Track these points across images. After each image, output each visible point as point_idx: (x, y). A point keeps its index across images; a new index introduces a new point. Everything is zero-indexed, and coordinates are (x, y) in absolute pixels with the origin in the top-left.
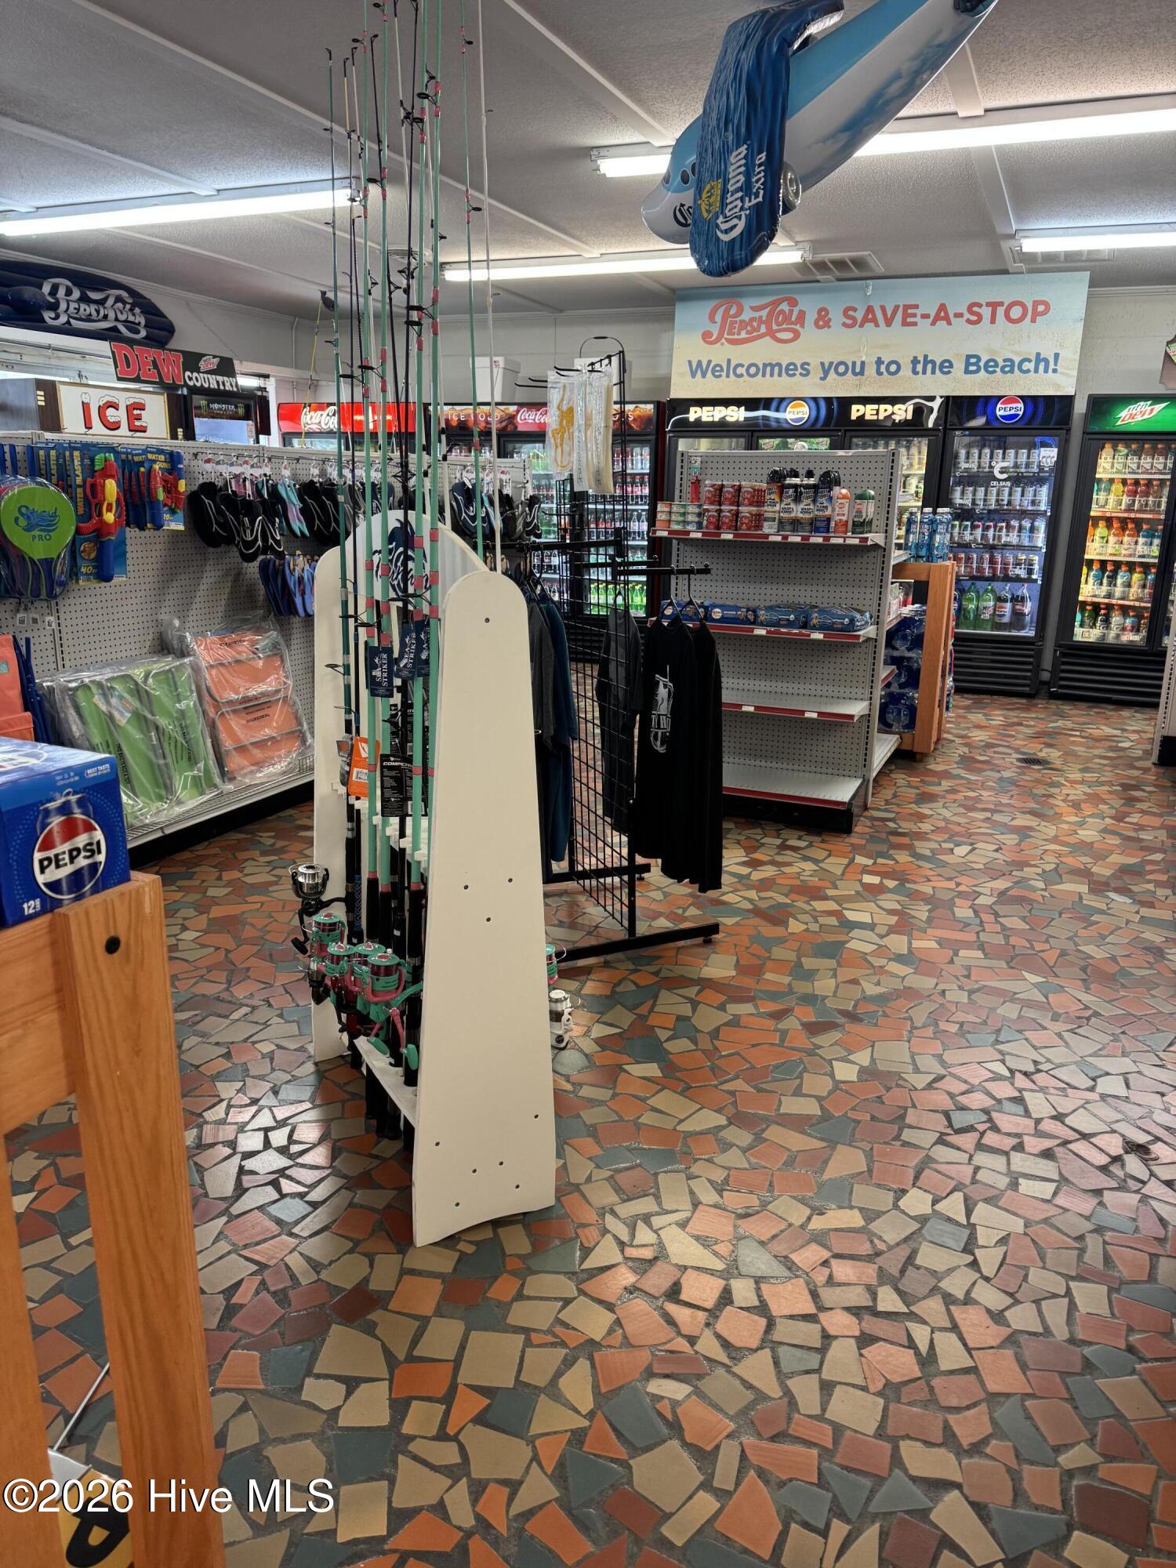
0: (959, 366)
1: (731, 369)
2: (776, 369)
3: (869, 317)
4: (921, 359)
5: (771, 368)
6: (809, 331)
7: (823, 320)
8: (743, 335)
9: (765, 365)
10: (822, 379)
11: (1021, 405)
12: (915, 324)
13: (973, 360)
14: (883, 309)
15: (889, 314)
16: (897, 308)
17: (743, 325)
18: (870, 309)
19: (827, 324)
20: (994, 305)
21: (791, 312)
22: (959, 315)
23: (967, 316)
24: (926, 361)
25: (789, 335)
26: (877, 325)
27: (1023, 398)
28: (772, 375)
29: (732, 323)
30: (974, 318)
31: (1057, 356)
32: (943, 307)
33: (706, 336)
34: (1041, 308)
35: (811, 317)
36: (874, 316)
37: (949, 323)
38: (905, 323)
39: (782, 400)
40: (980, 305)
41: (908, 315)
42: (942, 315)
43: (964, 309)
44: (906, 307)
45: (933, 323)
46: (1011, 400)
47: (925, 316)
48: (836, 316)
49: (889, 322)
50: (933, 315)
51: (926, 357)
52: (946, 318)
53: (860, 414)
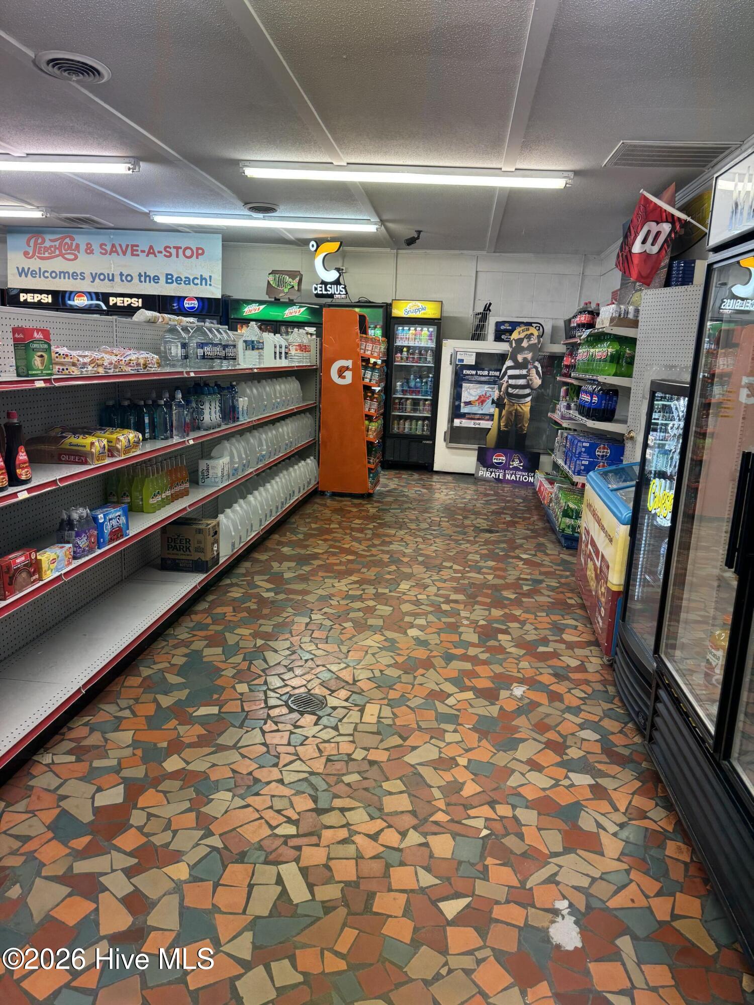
0: (163, 279)
1: (42, 273)
2: (67, 275)
3: (113, 250)
4: (143, 274)
5: (64, 274)
6: (82, 255)
7: (89, 250)
8: (47, 255)
9: (61, 273)
10: (93, 282)
11: (196, 302)
12: (138, 255)
13: (169, 277)
14: (120, 246)
15: (124, 249)
16: (127, 246)
17: (46, 249)
18: (113, 246)
19: (92, 252)
20: (177, 248)
21: (72, 244)
22: (160, 252)
23: (164, 253)
24: (146, 276)
25: (72, 257)
26: (118, 254)
27: (197, 298)
28: (64, 278)
29: (40, 247)
30: (168, 254)
31: (210, 277)
32: (151, 247)
33: (26, 254)
34: (200, 251)
35: (83, 247)
36: (116, 249)
37: (156, 256)
38: (133, 255)
39: (71, 292)
40: (170, 248)
41: (134, 250)
42: (151, 252)
43: (162, 250)
44: (133, 246)
45: (147, 256)
46: (191, 299)
47: (143, 251)
48: (96, 247)
49: (124, 253)
50: (147, 251)
51: (145, 273)
52: (154, 253)
53: (114, 302)
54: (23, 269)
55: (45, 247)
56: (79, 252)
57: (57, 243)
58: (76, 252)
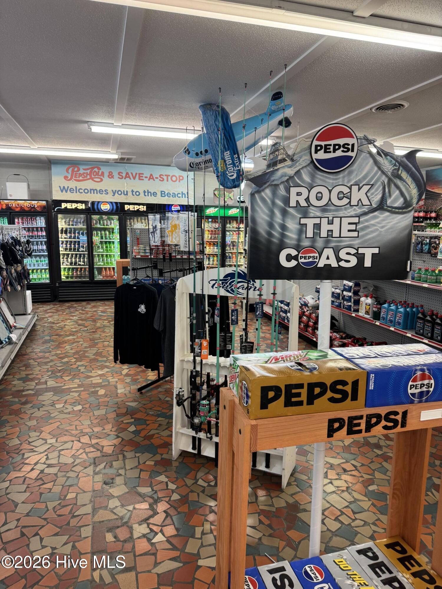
0: (159, 194)
1: (77, 190)
2: (95, 191)
3: (127, 176)
4: (146, 191)
5: (93, 191)
6: (106, 179)
7: (111, 176)
8: (81, 178)
9: (91, 190)
10: (113, 196)
11: (179, 207)
12: (143, 180)
13: (163, 193)
14: (132, 174)
15: (134, 175)
16: (136, 174)
17: (80, 175)
18: (127, 173)
20: (167, 176)
21: (99, 172)
22: (157, 178)
23: (159, 178)
24: (148, 192)
25: (99, 180)
26: (130, 179)
27: (179, 205)
28: (94, 193)
29: (76, 174)
30: (162, 179)
31: (187, 193)
32: (151, 175)
33: (66, 178)
34: (181, 178)
35: (106, 174)
36: (129, 175)
37: (154, 180)
38: (140, 179)
39: (99, 202)
40: (163, 176)
41: (140, 177)
42: (151, 177)
43: (158, 177)
44: (140, 174)
45: (149, 180)
46: (176, 206)
47: (146, 177)
48: (115, 174)
50: (149, 177)
51: (148, 190)
52: (153, 178)
53: (128, 208)
54: (64, 187)
55: (80, 174)
56: (103, 177)
57: (88, 171)
58: (102, 177)
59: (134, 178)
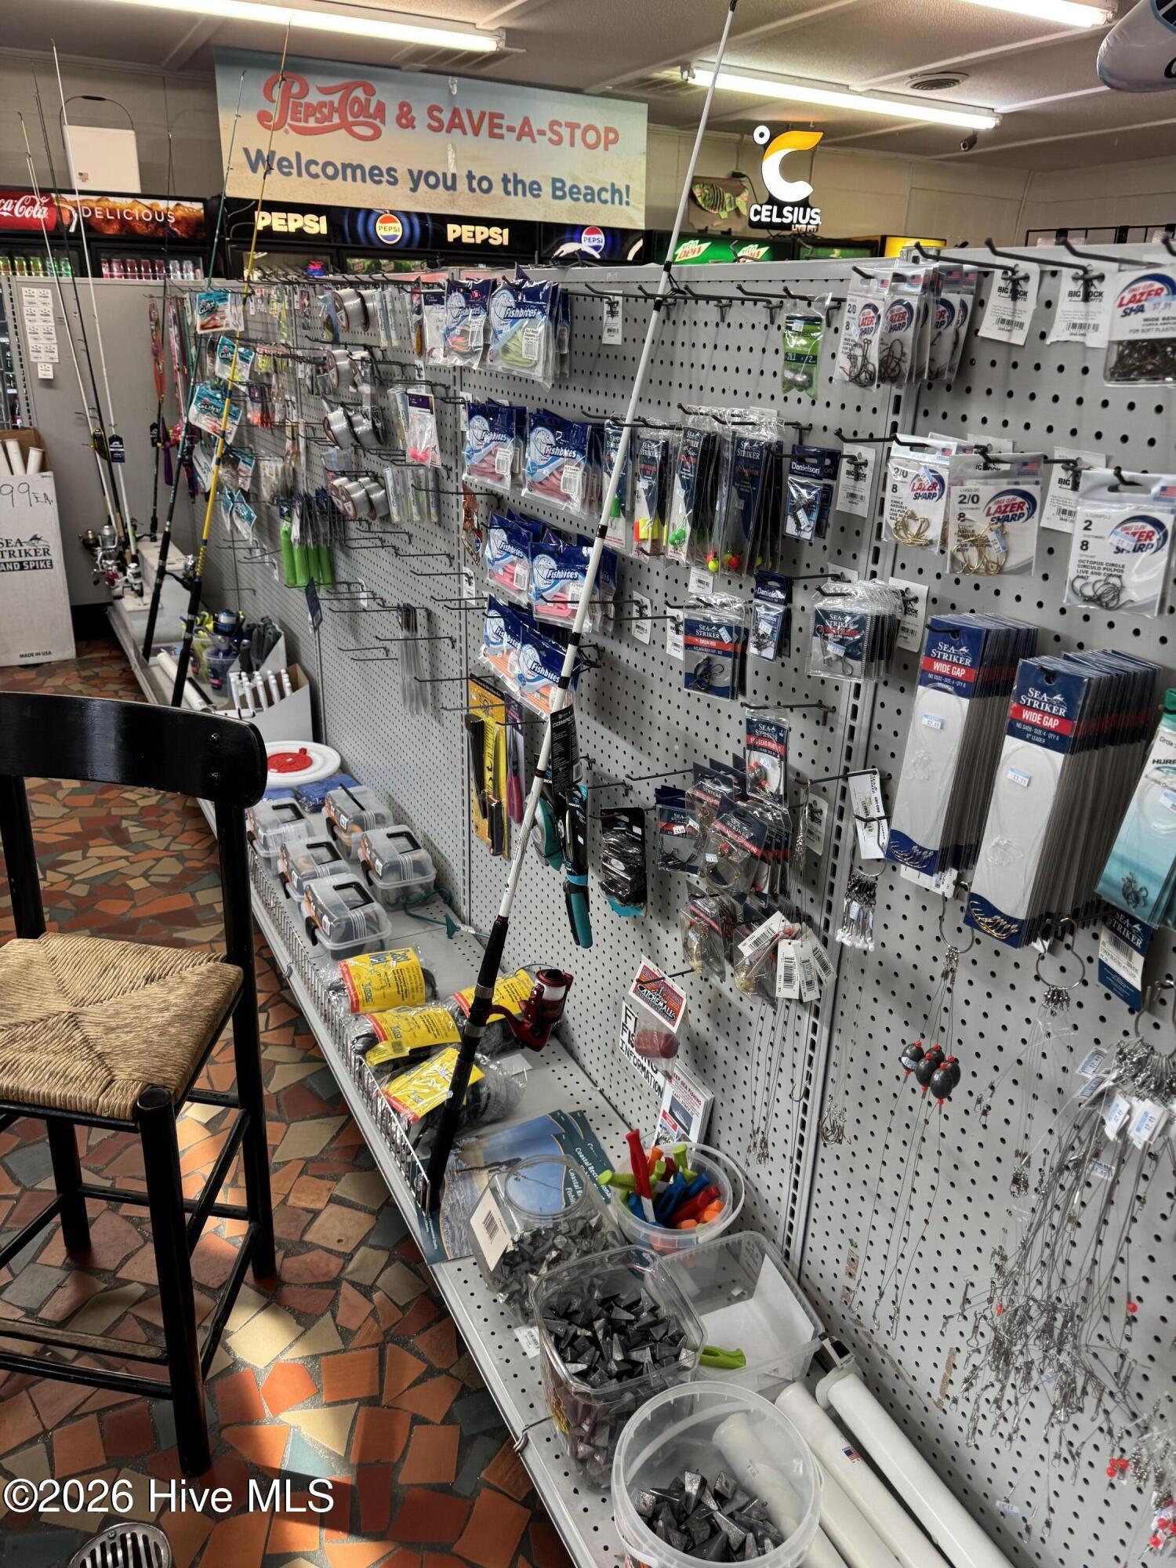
0: (547, 189)
1: (303, 167)
2: (359, 172)
3: (456, 121)
4: (511, 177)
5: (351, 170)
6: (390, 128)
7: (406, 120)
8: (312, 123)
9: (345, 166)
10: (414, 190)
11: (602, 237)
12: (501, 137)
13: (559, 185)
14: (469, 112)
15: (476, 120)
16: (483, 114)
17: (311, 110)
18: (456, 113)
19: (411, 124)
20: (573, 126)
21: (368, 101)
22: (542, 133)
23: (549, 134)
24: (517, 182)
25: (369, 132)
26: (464, 133)
27: (604, 229)
28: (354, 179)
29: (297, 105)
30: (555, 138)
31: (628, 187)
32: (526, 122)
33: (263, 118)
34: (611, 136)
35: (391, 112)
36: (460, 119)
37: (534, 140)
38: (492, 135)
39: (369, 212)
40: (560, 125)
41: (494, 125)
42: (526, 130)
43: (545, 127)
44: (493, 116)
45: (519, 138)
46: (594, 230)
47: (511, 129)
48: (420, 116)
50: (518, 129)
51: (515, 175)
52: (530, 134)
53: (457, 235)
54: (259, 152)
55: (308, 105)
56: (383, 122)
57: (335, 98)
58: (377, 122)
59: (476, 132)
